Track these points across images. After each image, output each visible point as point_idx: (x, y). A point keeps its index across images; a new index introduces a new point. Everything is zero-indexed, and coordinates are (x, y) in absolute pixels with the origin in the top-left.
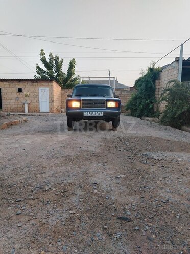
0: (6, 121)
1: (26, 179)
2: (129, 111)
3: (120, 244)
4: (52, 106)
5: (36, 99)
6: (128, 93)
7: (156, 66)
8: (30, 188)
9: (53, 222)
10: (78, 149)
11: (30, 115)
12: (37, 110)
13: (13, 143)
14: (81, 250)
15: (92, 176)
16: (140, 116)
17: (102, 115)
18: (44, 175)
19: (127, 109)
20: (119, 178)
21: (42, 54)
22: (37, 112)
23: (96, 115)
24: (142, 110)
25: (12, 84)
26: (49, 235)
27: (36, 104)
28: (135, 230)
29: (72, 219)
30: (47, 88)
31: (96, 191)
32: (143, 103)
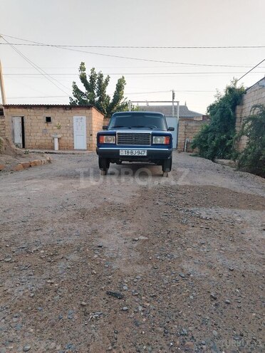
0: (23, 161)
1: (14, 237)
2: (197, 150)
3: (93, 326)
4: (90, 142)
5: (70, 132)
6: (197, 124)
7: (238, 86)
8: (13, 248)
9: (19, 292)
10: (101, 201)
11: (60, 154)
12: (70, 147)
13: (19, 189)
14: (38, 330)
15: (101, 237)
16: (212, 158)
17: (145, 154)
18: (39, 233)
19: (194, 147)
20: (136, 241)
21: (82, 68)
22: (71, 150)
23: (137, 154)
24: (215, 149)
25: (38, 111)
26: (7, 308)
27: (69, 138)
28: (123, 310)
29: (46, 290)
30: (84, 118)
31: (96, 256)
32: (216, 139)
